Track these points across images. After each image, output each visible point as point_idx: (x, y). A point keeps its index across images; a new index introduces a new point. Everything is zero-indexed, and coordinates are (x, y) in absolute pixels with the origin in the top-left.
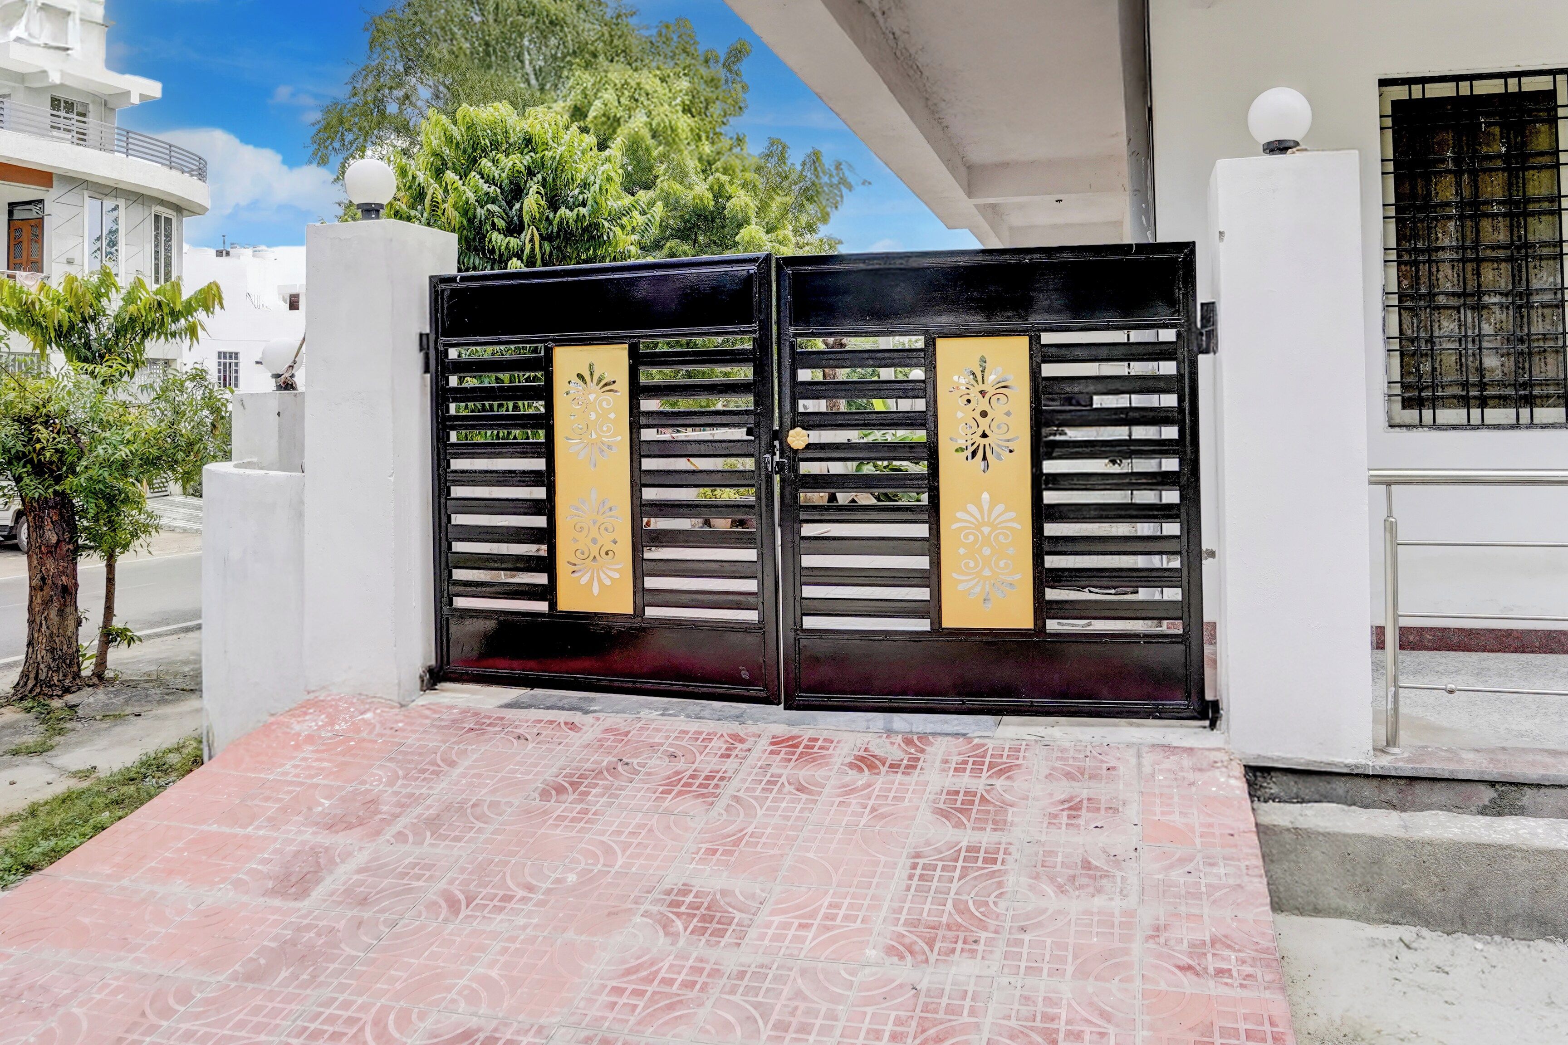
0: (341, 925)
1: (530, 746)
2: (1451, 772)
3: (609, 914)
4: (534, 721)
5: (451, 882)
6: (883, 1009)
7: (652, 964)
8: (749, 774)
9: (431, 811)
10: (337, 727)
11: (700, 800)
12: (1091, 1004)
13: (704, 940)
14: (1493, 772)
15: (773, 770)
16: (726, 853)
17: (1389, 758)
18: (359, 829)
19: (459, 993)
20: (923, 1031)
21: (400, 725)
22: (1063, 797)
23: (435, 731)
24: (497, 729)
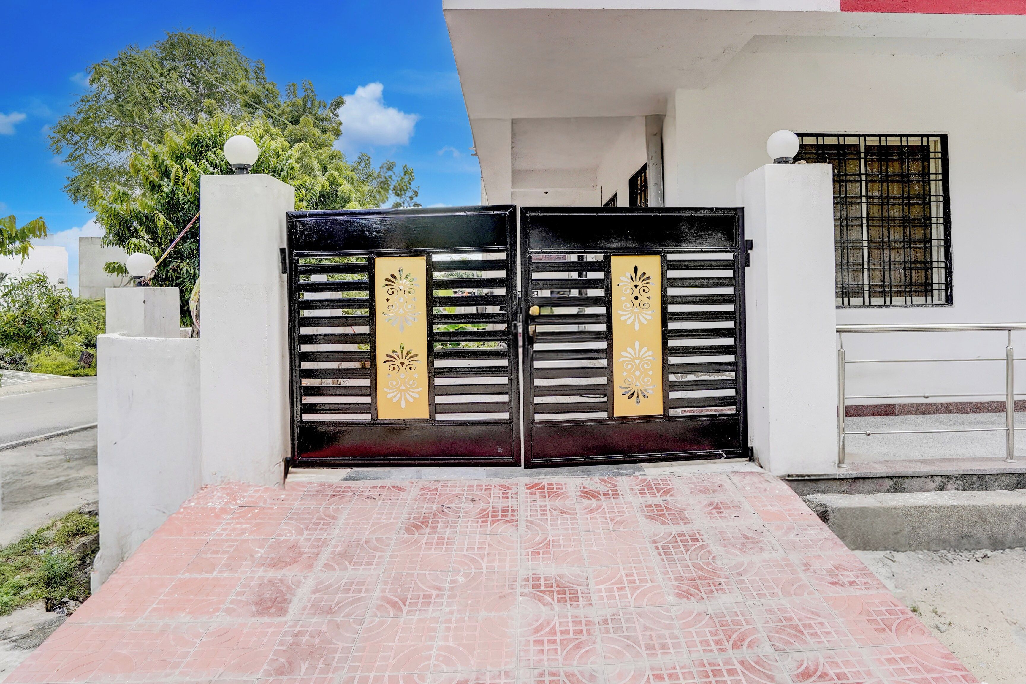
0: (324, 628)
1: (380, 502)
2: (874, 474)
3: (500, 598)
4: (372, 487)
5: (383, 591)
6: (698, 628)
7: (548, 623)
8: (527, 507)
9: (339, 549)
10: (239, 502)
11: (508, 524)
12: (803, 608)
13: (569, 606)
14: (892, 472)
15: (539, 503)
16: (544, 553)
17: (843, 469)
18: (295, 565)
19: (437, 659)
20: (730, 637)
21: (283, 496)
22: (706, 503)
23: (309, 498)
24: (349, 494)
